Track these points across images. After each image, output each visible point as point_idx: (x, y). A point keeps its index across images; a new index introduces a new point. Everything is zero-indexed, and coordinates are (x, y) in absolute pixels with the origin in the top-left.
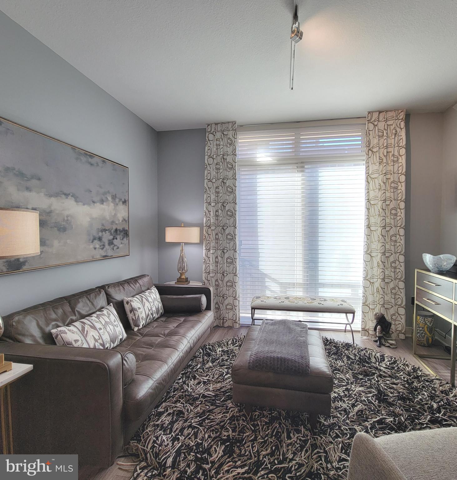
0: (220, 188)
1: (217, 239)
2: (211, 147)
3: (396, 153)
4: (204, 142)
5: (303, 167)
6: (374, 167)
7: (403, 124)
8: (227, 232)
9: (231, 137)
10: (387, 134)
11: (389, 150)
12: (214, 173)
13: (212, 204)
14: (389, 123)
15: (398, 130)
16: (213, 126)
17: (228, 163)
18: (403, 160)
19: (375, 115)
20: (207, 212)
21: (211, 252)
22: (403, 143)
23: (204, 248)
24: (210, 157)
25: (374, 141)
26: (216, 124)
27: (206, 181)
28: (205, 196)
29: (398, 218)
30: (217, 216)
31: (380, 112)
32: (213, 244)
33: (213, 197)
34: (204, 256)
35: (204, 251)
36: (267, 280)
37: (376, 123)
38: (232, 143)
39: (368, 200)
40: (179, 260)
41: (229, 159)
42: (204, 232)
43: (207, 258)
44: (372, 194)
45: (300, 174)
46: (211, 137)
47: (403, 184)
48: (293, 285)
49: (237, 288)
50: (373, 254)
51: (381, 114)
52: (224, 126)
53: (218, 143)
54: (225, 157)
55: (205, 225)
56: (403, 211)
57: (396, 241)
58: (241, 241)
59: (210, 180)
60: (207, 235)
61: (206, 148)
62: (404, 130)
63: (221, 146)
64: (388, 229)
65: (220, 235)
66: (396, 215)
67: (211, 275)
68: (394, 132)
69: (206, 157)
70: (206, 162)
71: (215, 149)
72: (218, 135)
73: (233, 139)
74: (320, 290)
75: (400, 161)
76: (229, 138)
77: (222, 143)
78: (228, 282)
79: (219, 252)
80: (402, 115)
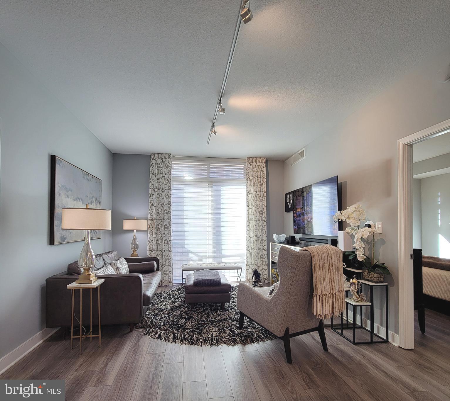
0: (160, 195)
1: (158, 228)
2: (154, 168)
3: (262, 181)
4: (149, 165)
5: (212, 184)
6: (251, 188)
7: (264, 166)
8: (165, 223)
9: (168, 163)
10: (257, 170)
11: (258, 179)
12: (156, 185)
13: (155, 205)
14: (258, 164)
15: (263, 168)
16: (156, 155)
17: (165, 179)
18: (265, 185)
19: (251, 159)
20: (151, 210)
21: (154, 236)
22: (265, 176)
23: (149, 234)
24: (153, 174)
25: (251, 173)
26: (158, 154)
27: (150, 190)
28: (150, 199)
29: (263, 216)
30: (158, 213)
31: (253, 158)
32: (155, 231)
33: (155, 200)
34: (149, 239)
35: (149, 236)
36: (190, 254)
37: (251, 164)
38: (168, 167)
39: (248, 206)
40: (133, 242)
41: (166, 177)
42: (149, 223)
43: (150, 241)
44: (250, 202)
45: (210, 189)
46: (154, 162)
47: (265, 198)
48: (205, 257)
49: (171, 260)
50: (251, 236)
51: (254, 159)
52: (163, 156)
53: (159, 166)
54: (164, 175)
55: (149, 219)
56: (265, 212)
57: (262, 229)
58: (172, 229)
59: (153, 189)
60: (151, 225)
61: (151, 169)
62: (265, 169)
63: (161, 168)
64: (258, 222)
65: (160, 225)
66: (262, 214)
67: (154, 252)
68: (260, 169)
69: (151, 174)
70: (151, 177)
71: (157, 169)
72: (159, 161)
73: (169, 164)
74: (223, 259)
75: (264, 185)
76: (166, 164)
77: (161, 166)
78: (165, 256)
79: (159, 237)
80: (264, 161)
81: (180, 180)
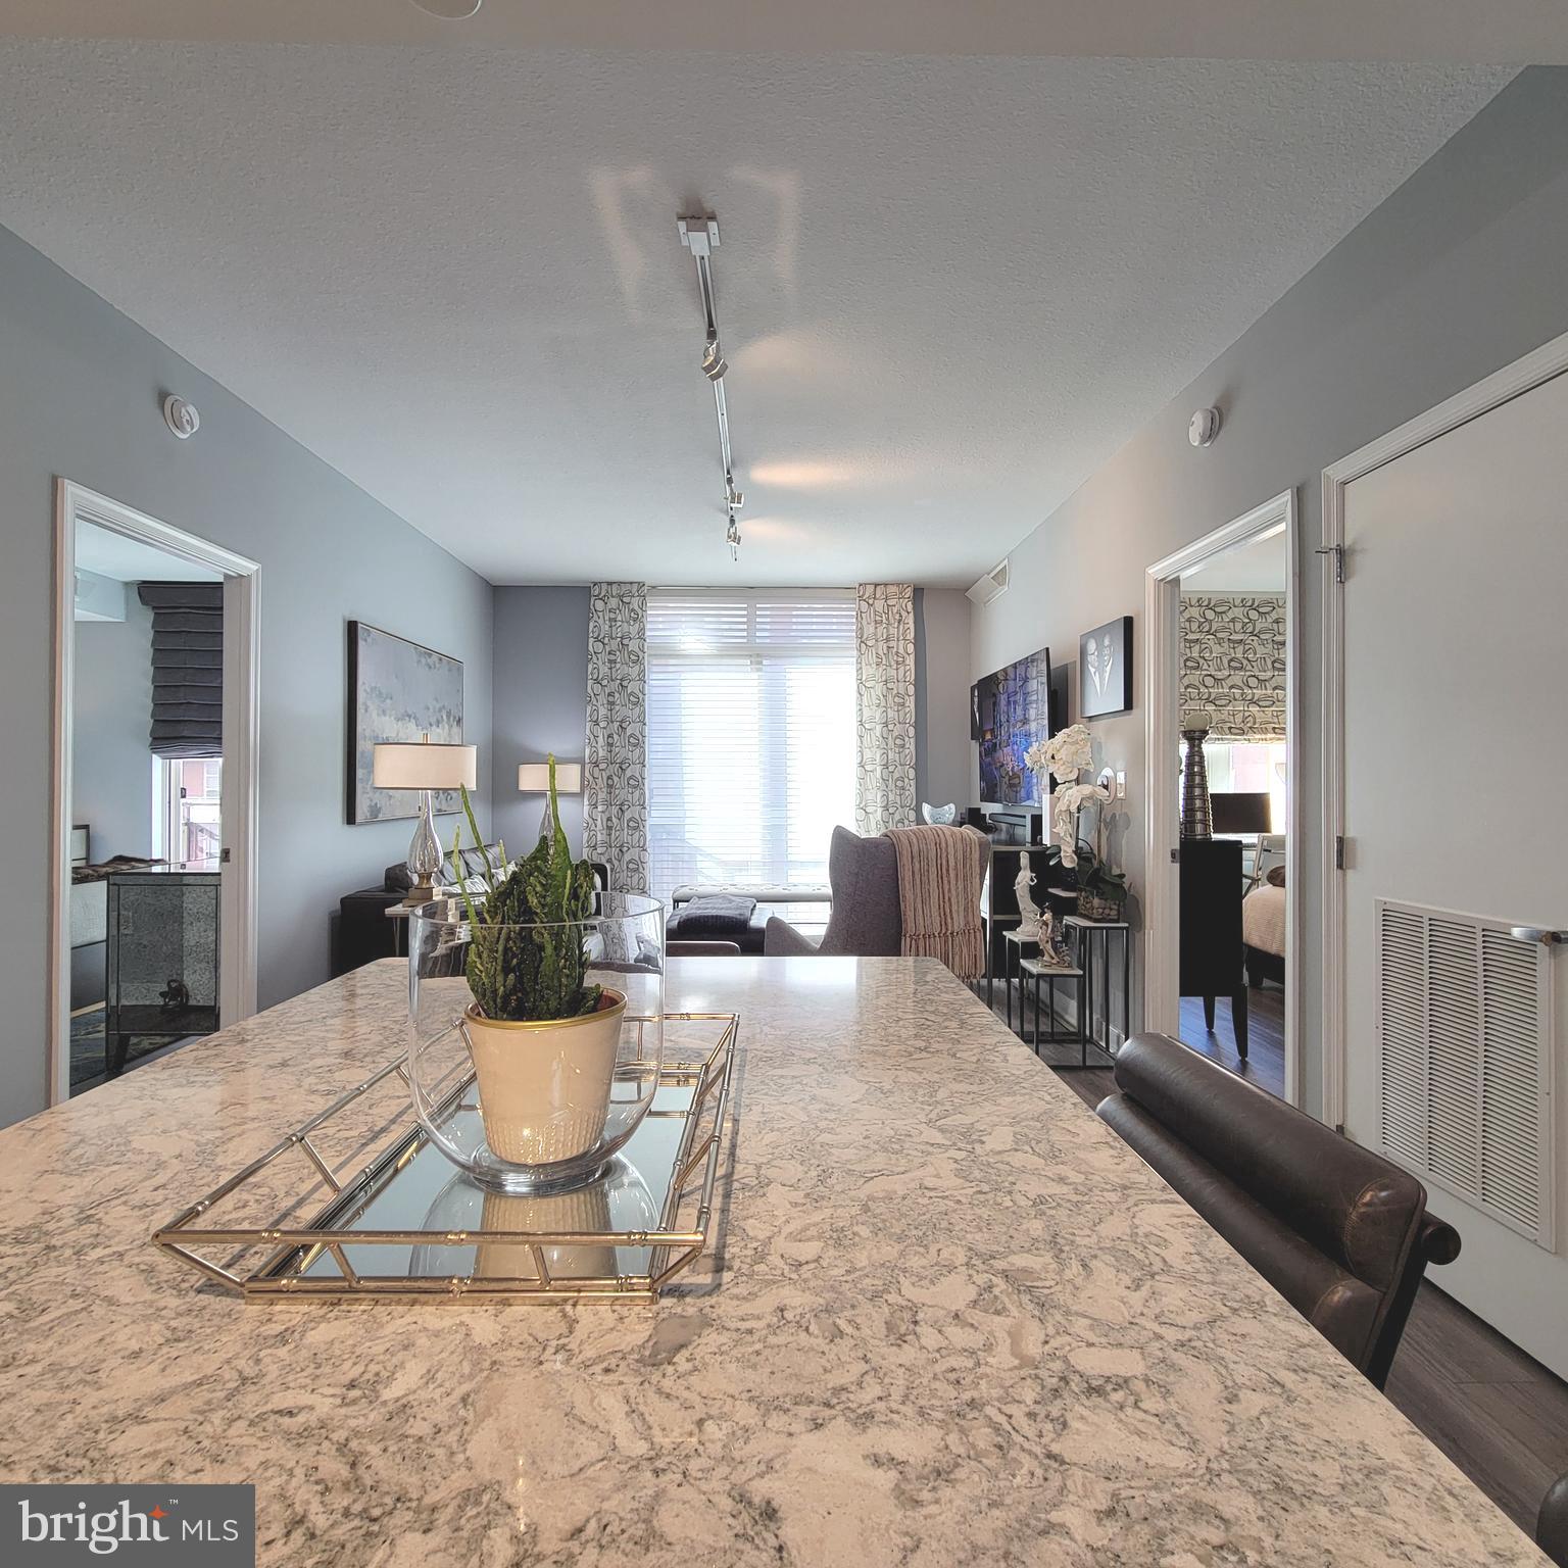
0: (617, 695)
1: (610, 786)
2: (599, 624)
3: (901, 651)
4: (587, 615)
5: (761, 663)
6: (868, 671)
7: (910, 606)
8: (628, 773)
9: (636, 608)
10: (888, 619)
11: (891, 644)
12: (604, 670)
13: (602, 724)
14: (890, 602)
15: (904, 614)
16: (604, 586)
17: (630, 653)
18: (911, 661)
19: (870, 589)
20: (592, 738)
21: (600, 808)
22: (911, 635)
23: (586, 802)
24: (597, 639)
25: (869, 630)
26: (610, 584)
27: (590, 682)
28: (589, 709)
29: (907, 751)
30: (610, 745)
31: (876, 585)
32: (602, 795)
33: (603, 711)
34: (586, 816)
35: (586, 808)
36: (699, 858)
37: (871, 602)
38: (637, 618)
39: (861, 723)
40: (543, 823)
41: (633, 645)
42: (587, 774)
43: (591, 821)
44: (866, 713)
45: (755, 675)
46: (600, 605)
47: (912, 698)
48: (743, 866)
49: (646, 872)
50: (868, 810)
51: (878, 588)
52: (624, 588)
53: (612, 616)
54: (625, 642)
55: (587, 761)
56: (912, 740)
57: (903, 788)
58: (651, 790)
59: (597, 681)
60: (591, 779)
61: (591, 625)
62: (912, 615)
63: (619, 624)
64: (891, 769)
65: (616, 779)
66: (903, 746)
67: (599, 850)
68: (897, 617)
69: (591, 640)
70: (591, 648)
71: (607, 628)
72: (613, 603)
73: (640, 612)
74: (793, 872)
75: (907, 662)
76: (633, 610)
77: (619, 618)
78: (630, 862)
79: (615, 810)
80: (909, 592)
81: (669, 653)
